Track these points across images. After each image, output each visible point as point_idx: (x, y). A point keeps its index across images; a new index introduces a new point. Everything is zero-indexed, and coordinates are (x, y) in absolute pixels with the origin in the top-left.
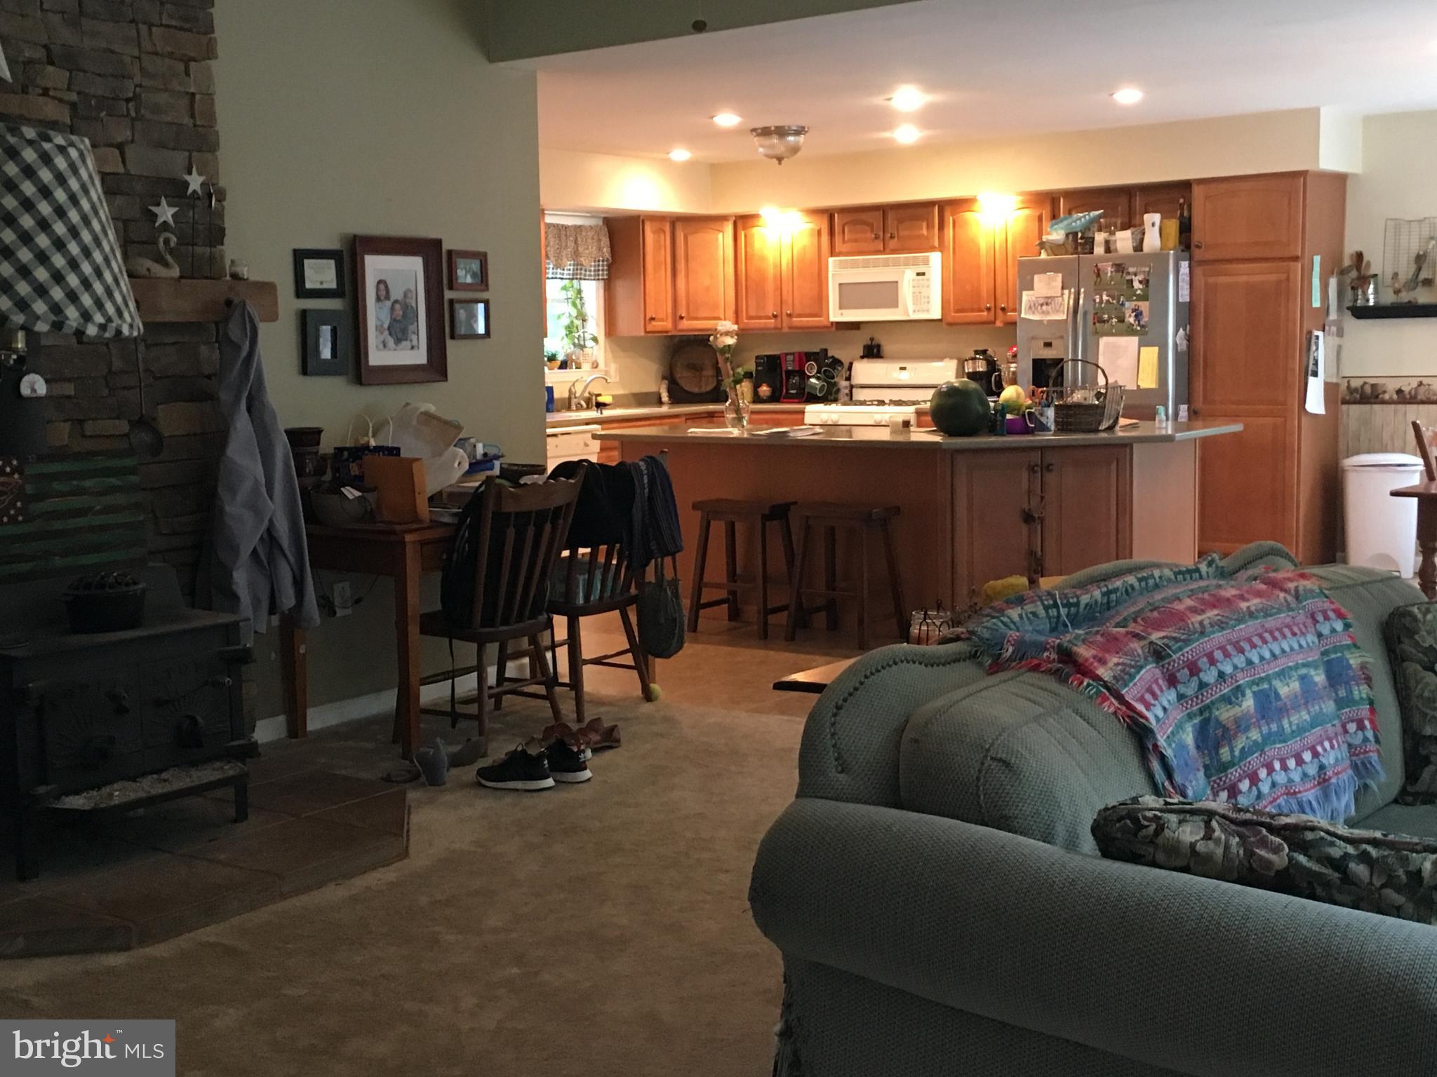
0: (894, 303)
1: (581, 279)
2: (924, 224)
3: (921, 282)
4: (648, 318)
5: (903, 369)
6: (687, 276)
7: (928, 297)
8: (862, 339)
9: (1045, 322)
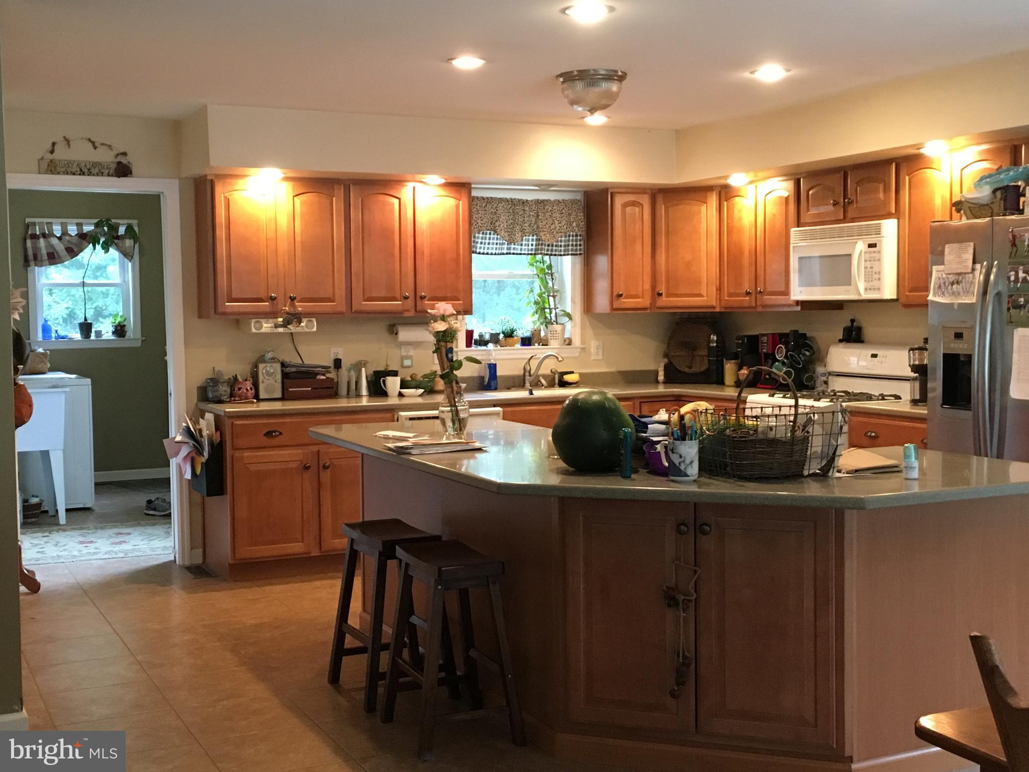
0: (846, 280)
1: (551, 255)
2: (881, 186)
3: (873, 255)
4: (615, 294)
5: (874, 356)
6: (667, 250)
7: (879, 273)
8: (843, 320)
9: (956, 306)
